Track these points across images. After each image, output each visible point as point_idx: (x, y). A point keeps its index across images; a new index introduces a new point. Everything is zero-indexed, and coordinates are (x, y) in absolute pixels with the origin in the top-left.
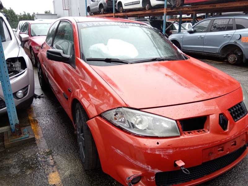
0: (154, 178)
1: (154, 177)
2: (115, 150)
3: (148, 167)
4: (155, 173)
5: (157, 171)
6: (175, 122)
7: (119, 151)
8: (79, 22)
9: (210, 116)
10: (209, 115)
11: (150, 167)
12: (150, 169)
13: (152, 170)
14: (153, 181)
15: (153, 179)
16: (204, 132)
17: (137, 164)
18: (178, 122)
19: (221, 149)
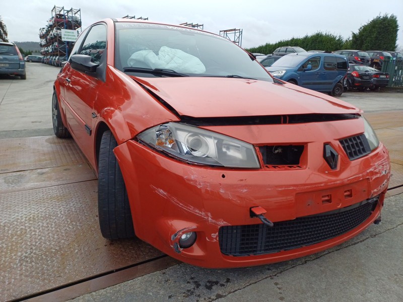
0: (217, 237)
1: (217, 234)
2: (155, 190)
3: (208, 216)
4: (219, 227)
5: (222, 223)
6: (251, 147)
7: (161, 191)
8: (117, 22)
9: (309, 144)
10: (307, 143)
11: (209, 214)
12: (210, 219)
13: (214, 221)
14: (216, 242)
15: (216, 239)
16: (299, 168)
17: (189, 210)
18: (257, 148)
19: (327, 198)
